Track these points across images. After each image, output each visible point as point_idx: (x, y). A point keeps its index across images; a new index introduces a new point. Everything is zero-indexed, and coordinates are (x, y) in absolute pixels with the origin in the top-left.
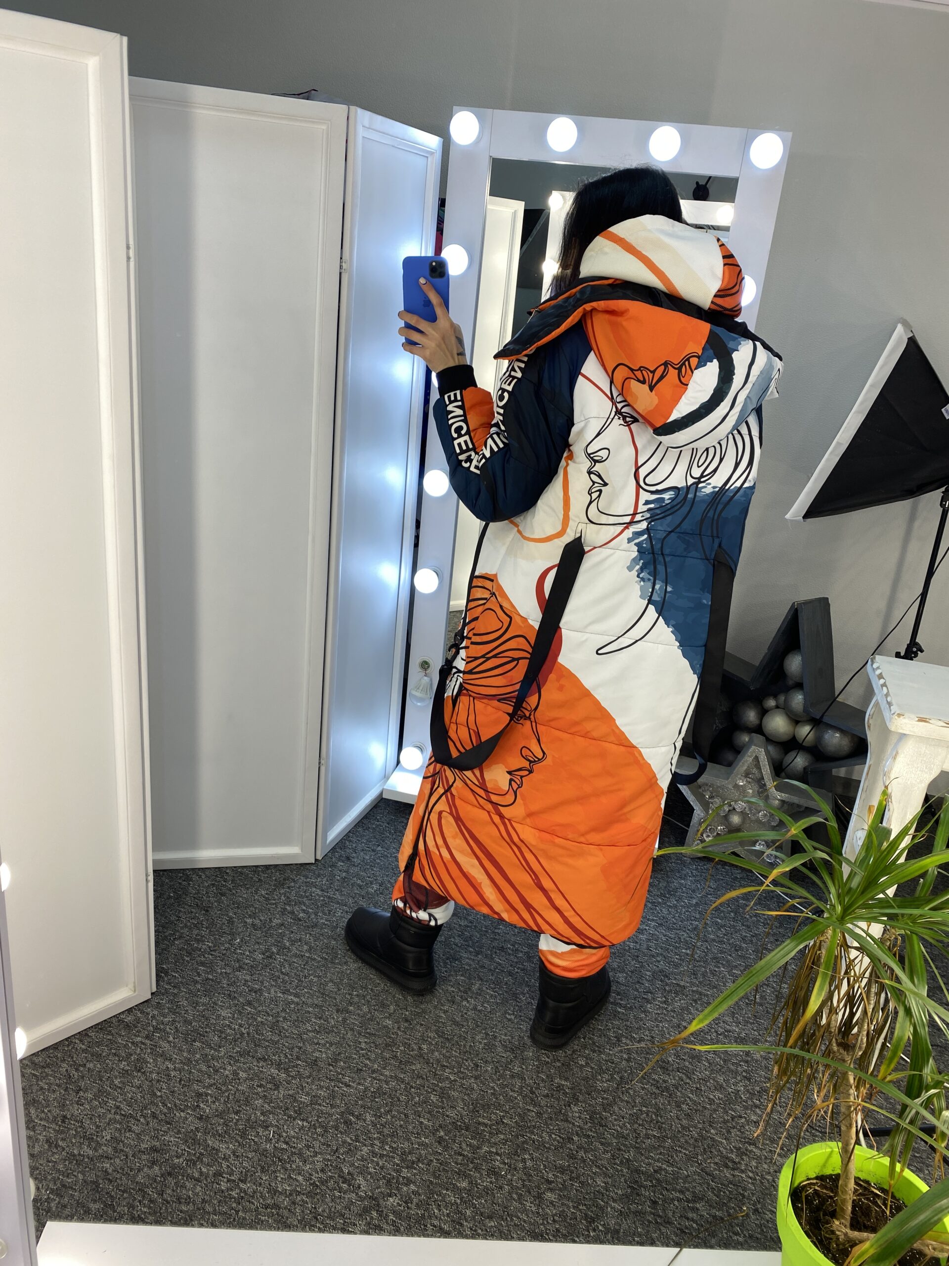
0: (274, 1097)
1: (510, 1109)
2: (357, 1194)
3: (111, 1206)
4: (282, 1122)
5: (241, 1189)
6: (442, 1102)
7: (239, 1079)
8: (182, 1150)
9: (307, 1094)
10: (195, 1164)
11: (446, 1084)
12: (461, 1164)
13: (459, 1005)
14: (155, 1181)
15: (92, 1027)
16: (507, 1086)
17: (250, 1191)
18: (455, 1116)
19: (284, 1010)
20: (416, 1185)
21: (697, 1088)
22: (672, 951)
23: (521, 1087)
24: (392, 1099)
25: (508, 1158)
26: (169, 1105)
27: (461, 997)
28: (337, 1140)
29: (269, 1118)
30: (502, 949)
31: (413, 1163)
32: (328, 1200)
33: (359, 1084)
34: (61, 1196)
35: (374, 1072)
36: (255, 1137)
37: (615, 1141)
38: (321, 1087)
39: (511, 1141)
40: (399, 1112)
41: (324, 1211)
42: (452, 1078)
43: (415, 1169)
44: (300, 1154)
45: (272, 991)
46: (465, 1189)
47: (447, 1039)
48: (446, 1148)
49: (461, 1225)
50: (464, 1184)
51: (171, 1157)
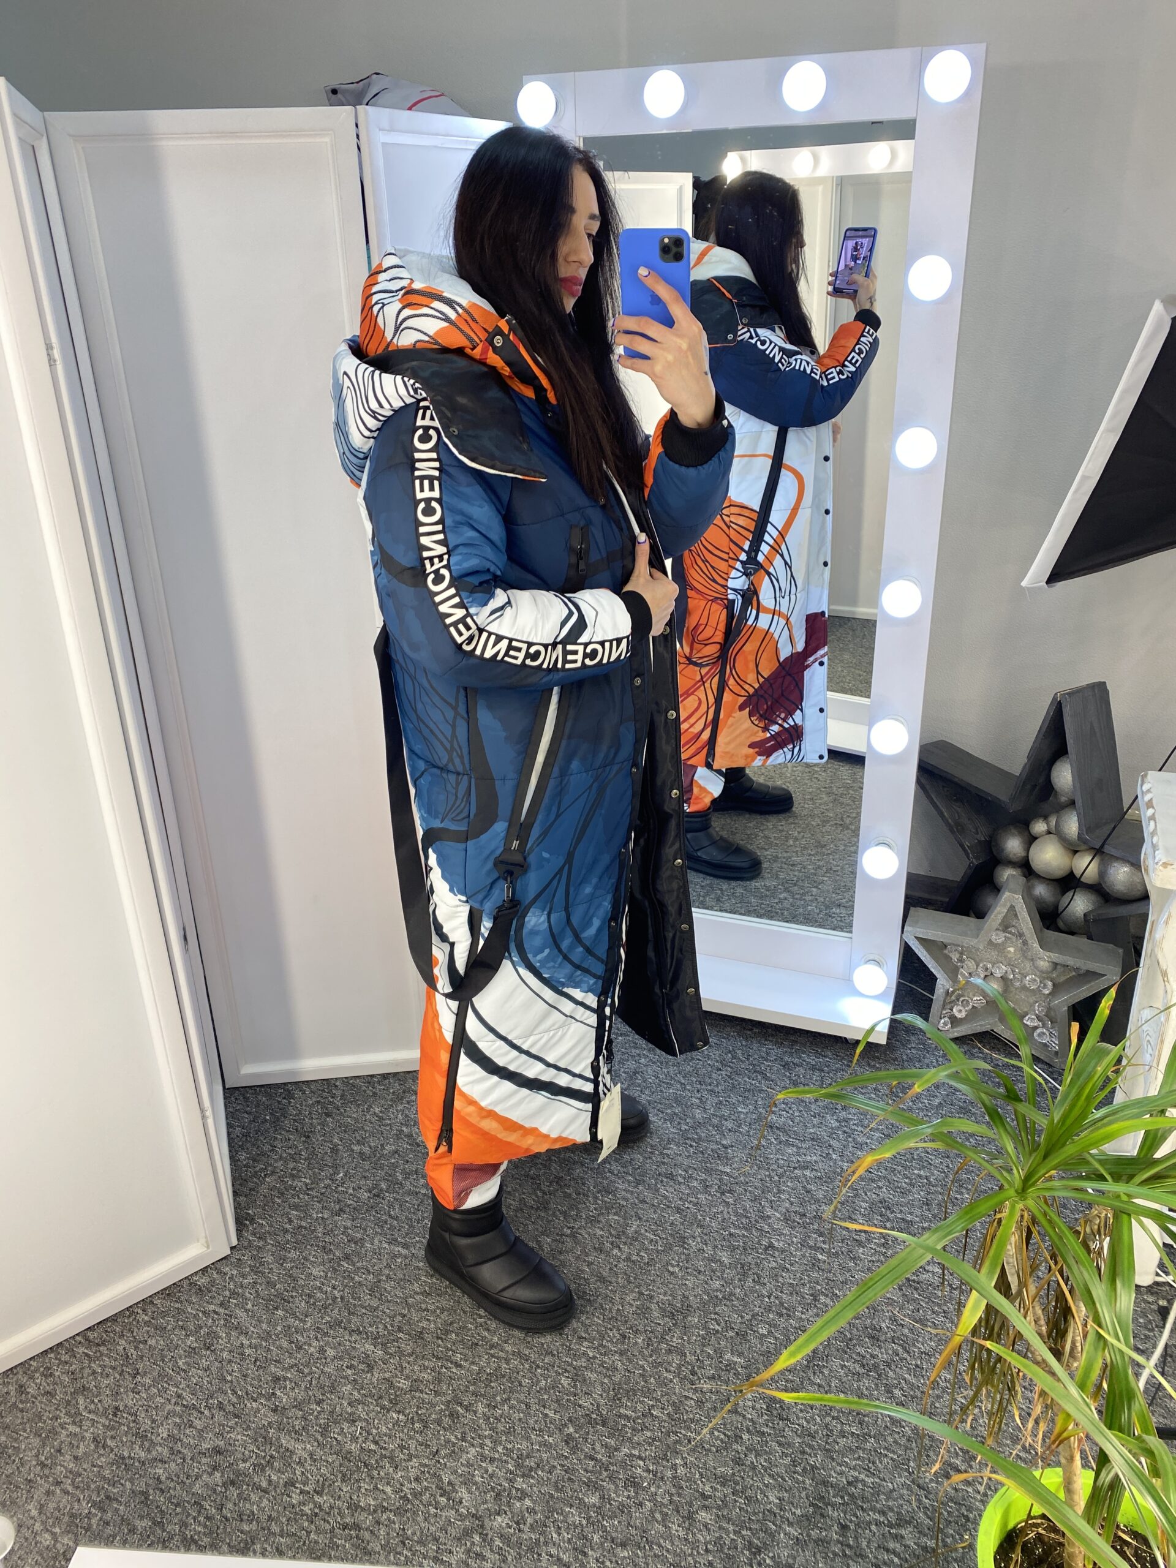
0: (365, 1382)
1: (662, 1396)
2: (457, 1511)
3: (160, 1524)
4: (372, 1415)
5: (315, 1504)
6: (575, 1387)
7: (326, 1359)
8: (250, 1452)
9: (407, 1378)
10: (263, 1470)
11: (582, 1362)
12: (591, 1472)
13: (608, 1254)
14: (215, 1491)
15: (158, 1292)
16: (661, 1364)
17: (326, 1507)
18: (590, 1407)
19: (388, 1266)
20: (532, 1500)
21: (917, 1366)
22: (899, 1173)
23: (679, 1366)
24: (512, 1383)
25: (653, 1463)
26: (240, 1393)
27: (612, 1243)
28: (439, 1439)
29: (357, 1410)
30: (671, 1176)
31: (531, 1469)
32: (420, 1518)
33: (473, 1363)
34: (103, 1510)
35: (492, 1347)
36: (339, 1434)
37: (798, 1440)
38: (425, 1368)
39: (660, 1440)
40: (520, 1402)
41: (414, 1534)
42: (591, 1354)
43: (533, 1477)
44: (391, 1458)
45: (376, 1241)
46: (594, 1505)
48: (574, 1450)
49: (585, 1554)
50: (593, 1499)
51: (236, 1460)
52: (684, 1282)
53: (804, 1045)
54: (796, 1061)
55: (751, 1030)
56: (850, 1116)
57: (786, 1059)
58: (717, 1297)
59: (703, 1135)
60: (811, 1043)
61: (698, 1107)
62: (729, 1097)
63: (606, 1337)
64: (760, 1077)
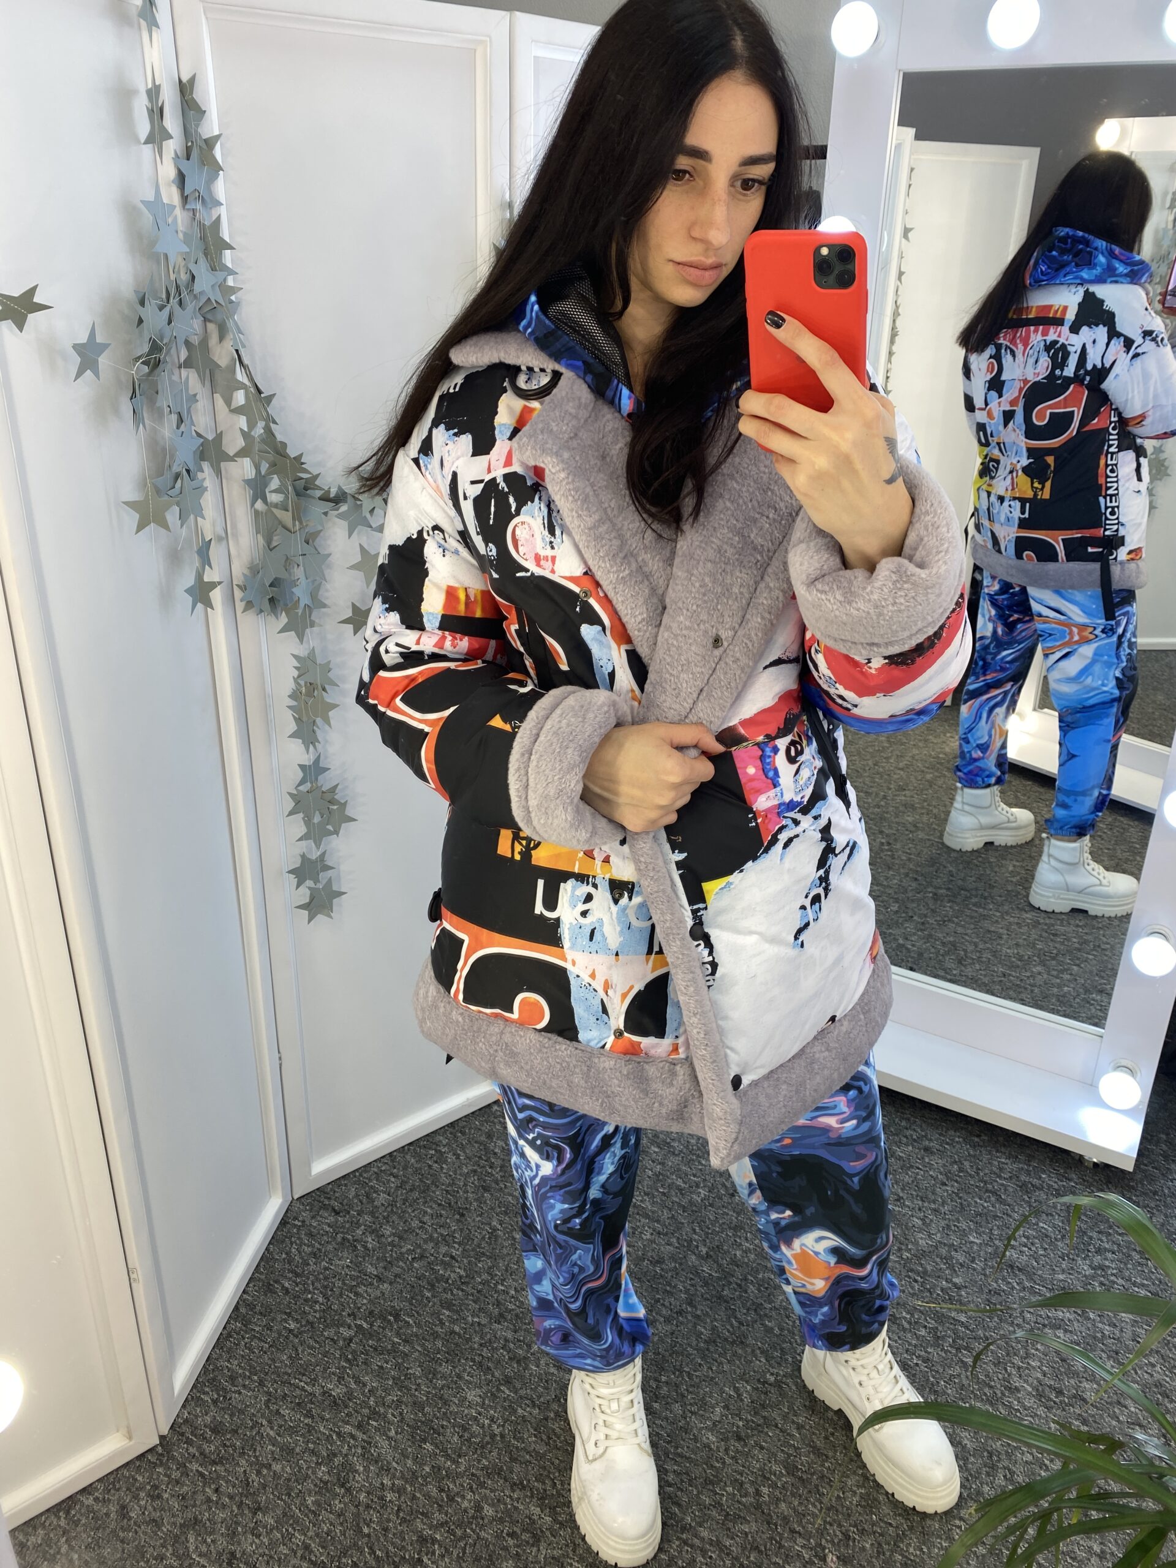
7: (483, 1519)
26: (379, 1553)
35: (684, 1529)
53: (1042, 1162)
54: (1035, 1181)
55: (978, 1136)
56: (1107, 1263)
57: (1023, 1178)
59: (929, 1268)
60: (1051, 1161)
61: (921, 1230)
62: (958, 1220)
64: (993, 1199)
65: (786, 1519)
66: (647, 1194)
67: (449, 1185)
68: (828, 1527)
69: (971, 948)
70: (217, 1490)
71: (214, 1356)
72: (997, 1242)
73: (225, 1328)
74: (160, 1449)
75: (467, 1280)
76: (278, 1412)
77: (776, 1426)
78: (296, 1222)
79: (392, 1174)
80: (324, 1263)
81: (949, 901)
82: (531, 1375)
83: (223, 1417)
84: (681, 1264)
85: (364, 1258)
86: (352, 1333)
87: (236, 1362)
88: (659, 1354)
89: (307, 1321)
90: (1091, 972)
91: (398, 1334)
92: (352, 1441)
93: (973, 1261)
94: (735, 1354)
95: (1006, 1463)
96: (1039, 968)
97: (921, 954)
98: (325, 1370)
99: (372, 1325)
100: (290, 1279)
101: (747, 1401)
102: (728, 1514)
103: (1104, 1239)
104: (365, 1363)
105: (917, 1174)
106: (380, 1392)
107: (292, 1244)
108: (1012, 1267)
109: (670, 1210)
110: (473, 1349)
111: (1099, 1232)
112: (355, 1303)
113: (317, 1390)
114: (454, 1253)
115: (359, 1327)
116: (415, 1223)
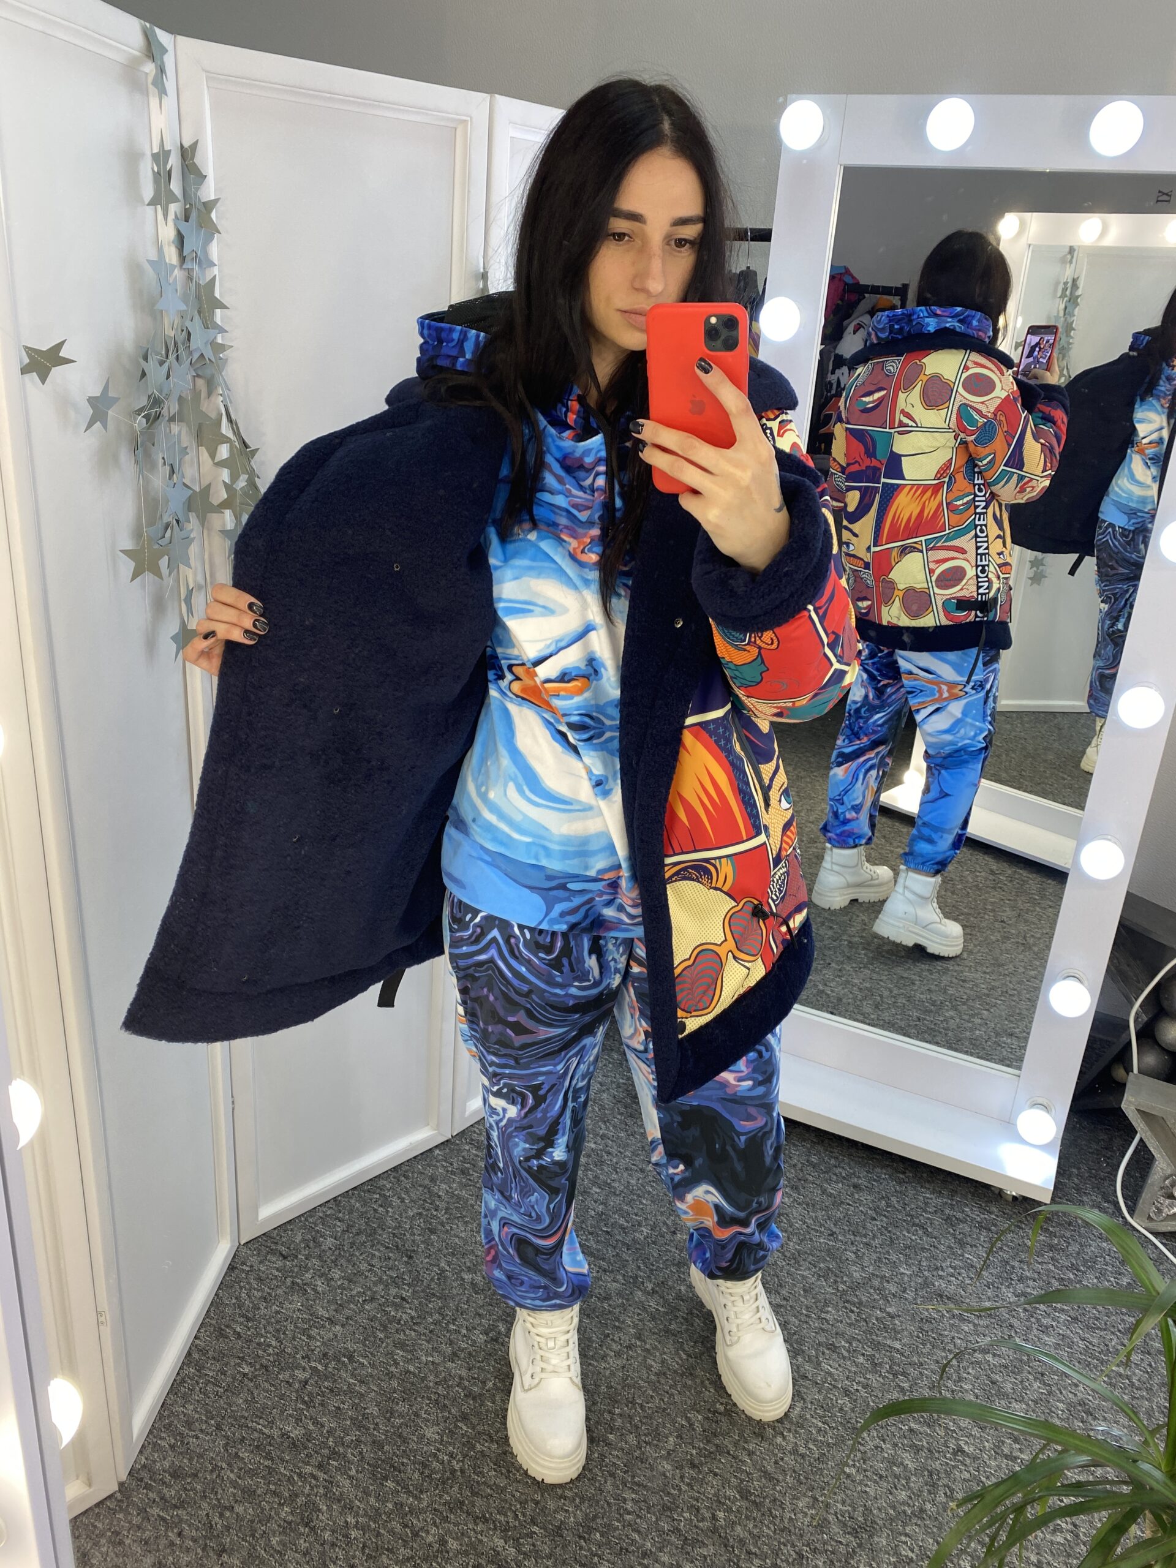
30: (833, 1348)
35: (645, 1555)
47: (754, 1502)
52: (864, 1488)
53: (965, 1197)
54: (960, 1215)
55: (904, 1173)
56: (1029, 1290)
57: (947, 1212)
58: (904, 1512)
59: (864, 1299)
60: (973, 1195)
61: (854, 1263)
62: (888, 1252)
63: (780, 1555)
64: (920, 1232)
65: (742, 1542)
66: (591, 1233)
67: (396, 1228)
68: (782, 1547)
69: (886, 993)
70: (180, 1534)
71: (169, 1402)
72: (926, 1273)
73: (178, 1374)
74: (118, 1495)
75: (418, 1321)
76: (237, 1455)
77: (728, 1453)
78: (244, 1267)
79: (337, 1218)
80: (274, 1307)
81: (864, 949)
82: (487, 1411)
83: (181, 1461)
84: (627, 1300)
85: (314, 1301)
86: (307, 1375)
87: (191, 1407)
88: (612, 1387)
89: (261, 1365)
90: (1000, 1016)
91: (353, 1375)
92: (313, 1481)
93: (904, 1292)
94: (685, 1386)
95: (945, 1481)
96: (951, 1013)
97: (840, 1000)
98: (282, 1412)
99: (326, 1366)
100: (241, 1324)
101: (699, 1429)
102: (686, 1538)
103: (1025, 1267)
104: (322, 1405)
105: (848, 1210)
106: (338, 1433)
107: (241, 1288)
108: (941, 1296)
109: (614, 1248)
110: (428, 1388)
111: (1020, 1262)
112: (308, 1345)
113: (276, 1433)
114: (404, 1294)
115: (314, 1369)
116: (364, 1266)
